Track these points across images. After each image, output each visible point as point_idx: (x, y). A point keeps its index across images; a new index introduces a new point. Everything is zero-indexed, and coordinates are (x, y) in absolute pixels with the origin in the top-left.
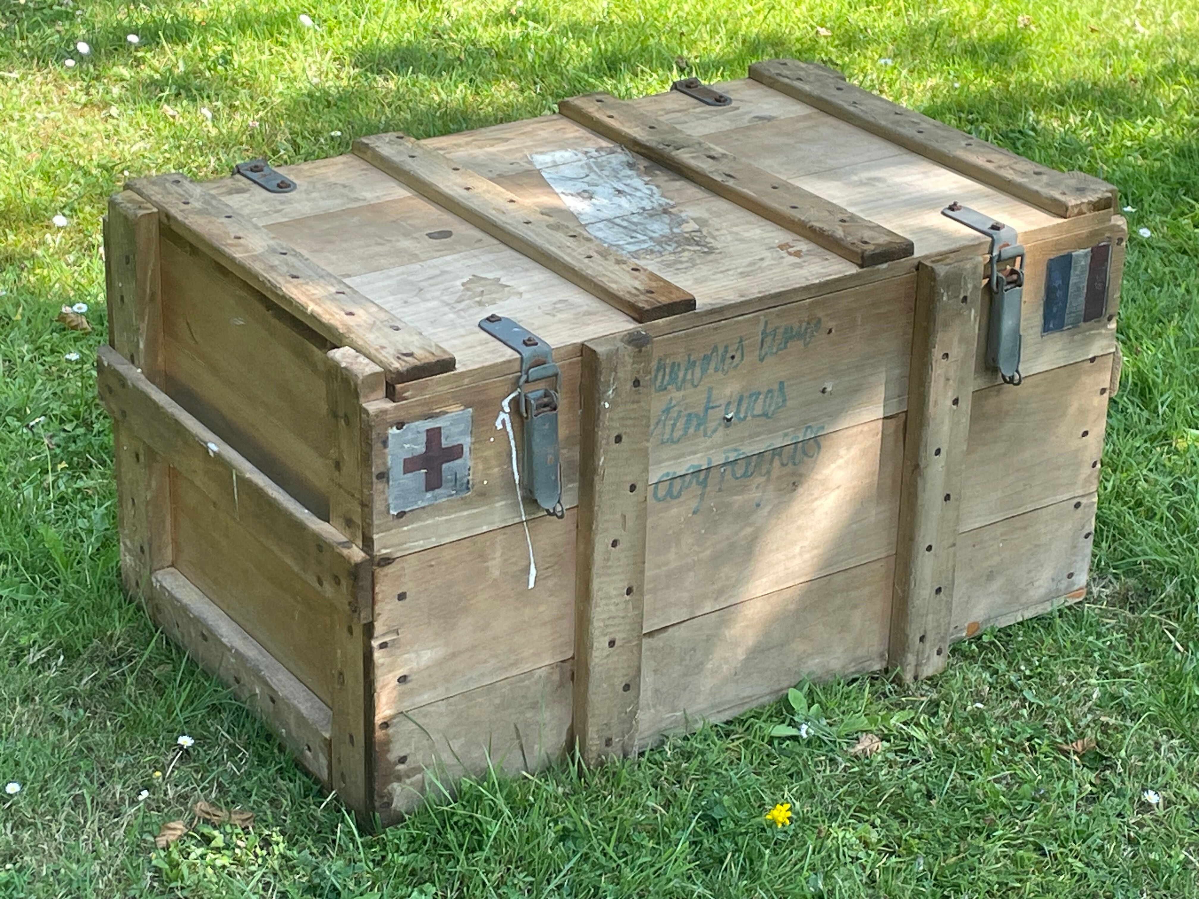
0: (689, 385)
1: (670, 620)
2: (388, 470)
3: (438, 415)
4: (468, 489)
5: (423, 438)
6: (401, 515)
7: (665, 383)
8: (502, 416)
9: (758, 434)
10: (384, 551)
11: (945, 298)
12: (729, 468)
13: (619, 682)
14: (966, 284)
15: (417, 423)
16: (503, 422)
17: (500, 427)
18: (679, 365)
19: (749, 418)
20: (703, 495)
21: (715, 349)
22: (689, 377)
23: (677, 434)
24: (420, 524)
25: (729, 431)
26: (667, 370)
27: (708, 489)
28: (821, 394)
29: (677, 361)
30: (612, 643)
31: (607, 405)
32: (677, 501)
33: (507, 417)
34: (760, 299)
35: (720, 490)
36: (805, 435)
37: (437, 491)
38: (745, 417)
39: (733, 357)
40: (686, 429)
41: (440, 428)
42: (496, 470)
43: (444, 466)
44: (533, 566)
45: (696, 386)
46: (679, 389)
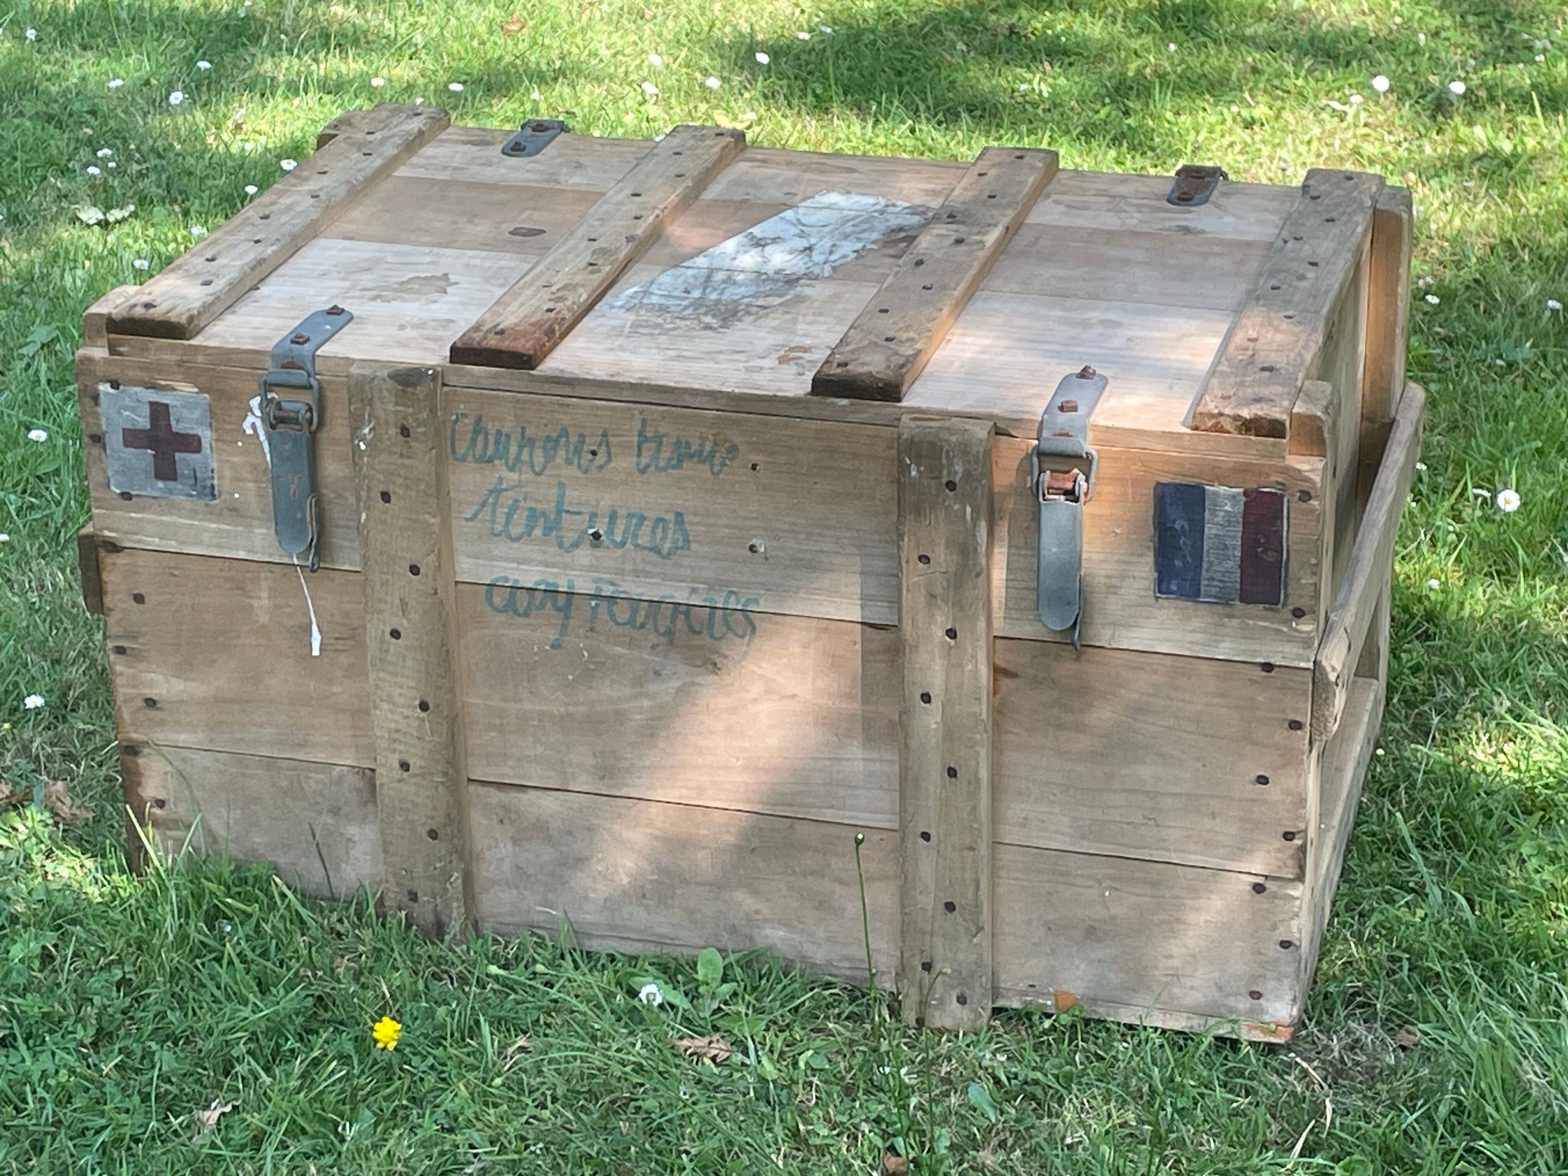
0: (525, 468)
1: (529, 779)
2: (104, 434)
3: (163, 388)
4: (213, 495)
5: (146, 410)
6: (126, 496)
7: (489, 453)
8: (250, 419)
9: (652, 575)
10: (107, 533)
11: (914, 473)
12: (604, 604)
13: (423, 823)
14: (950, 464)
15: (136, 389)
16: (253, 426)
17: (250, 431)
18: (508, 436)
19: (629, 546)
20: (564, 627)
21: (564, 433)
22: (525, 456)
23: (515, 531)
24: (155, 517)
25: (598, 553)
26: (492, 439)
27: (572, 622)
28: (749, 553)
29: (505, 430)
30: (405, 766)
31: (363, 447)
32: (521, 620)
33: (258, 423)
34: (633, 386)
35: (592, 630)
36: (726, 601)
37: (171, 484)
38: (623, 544)
39: (594, 453)
40: (530, 528)
41: (167, 406)
42: (251, 485)
43: (178, 455)
44: (315, 628)
45: (539, 474)
46: (511, 469)
